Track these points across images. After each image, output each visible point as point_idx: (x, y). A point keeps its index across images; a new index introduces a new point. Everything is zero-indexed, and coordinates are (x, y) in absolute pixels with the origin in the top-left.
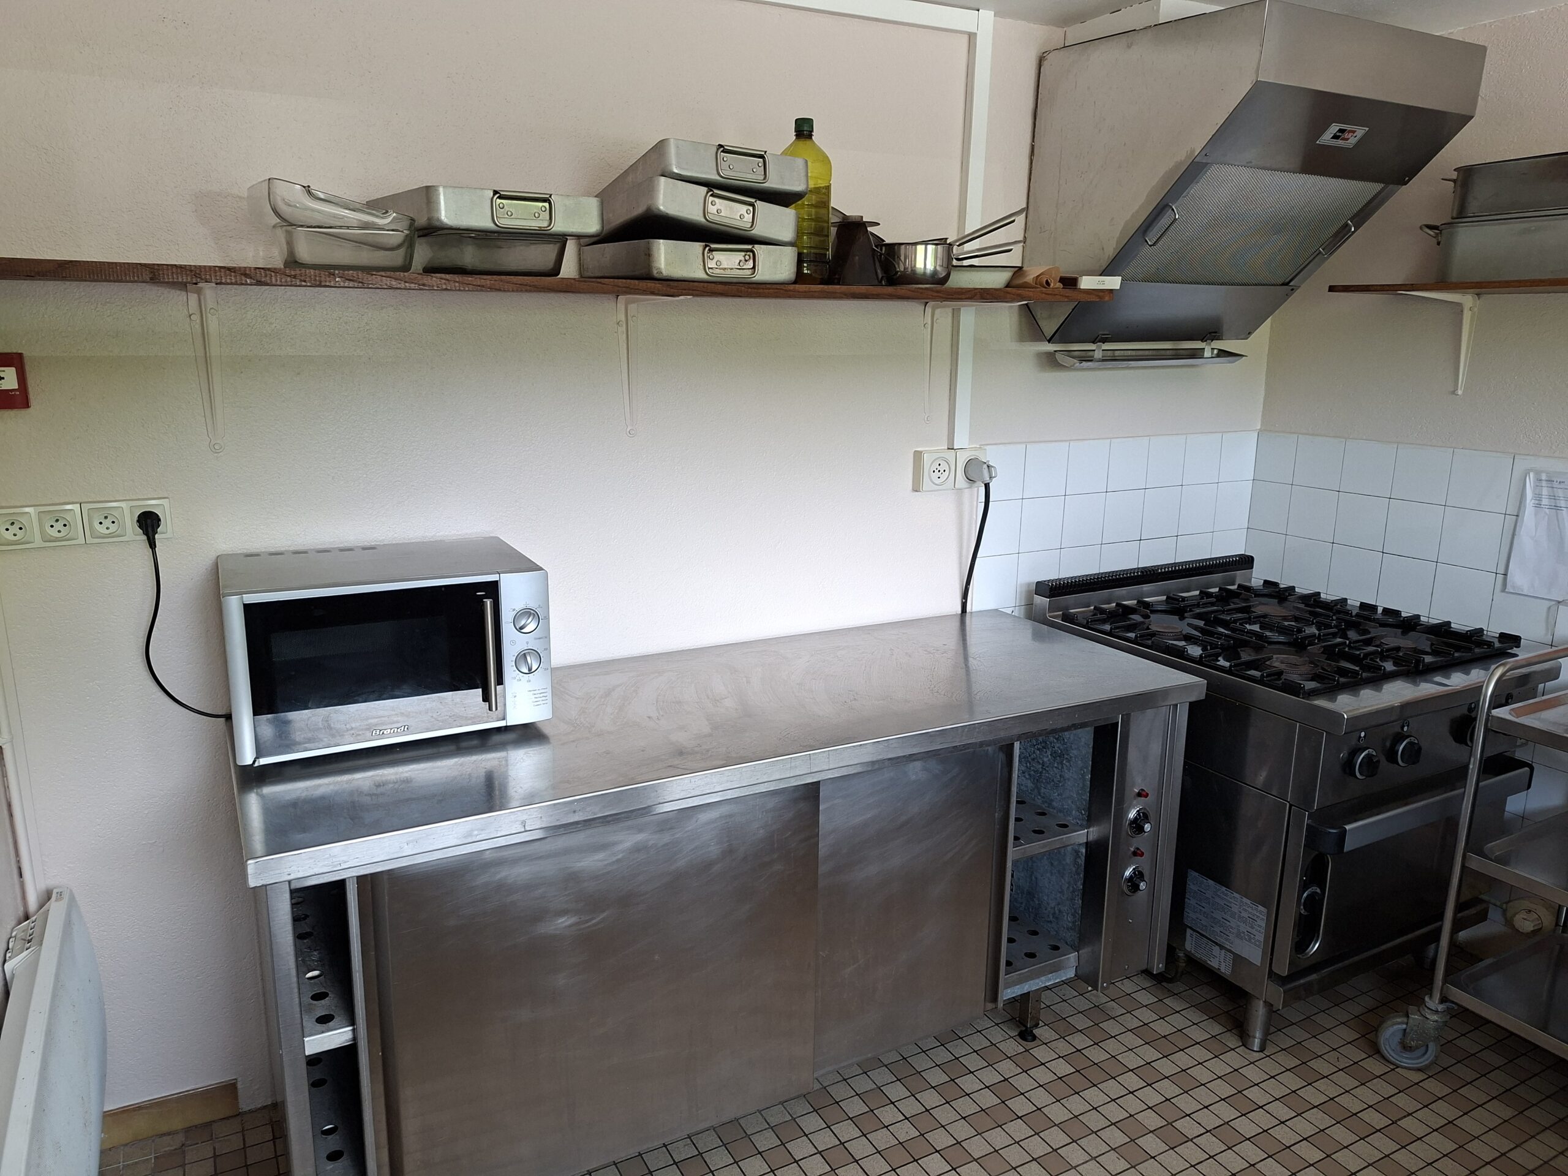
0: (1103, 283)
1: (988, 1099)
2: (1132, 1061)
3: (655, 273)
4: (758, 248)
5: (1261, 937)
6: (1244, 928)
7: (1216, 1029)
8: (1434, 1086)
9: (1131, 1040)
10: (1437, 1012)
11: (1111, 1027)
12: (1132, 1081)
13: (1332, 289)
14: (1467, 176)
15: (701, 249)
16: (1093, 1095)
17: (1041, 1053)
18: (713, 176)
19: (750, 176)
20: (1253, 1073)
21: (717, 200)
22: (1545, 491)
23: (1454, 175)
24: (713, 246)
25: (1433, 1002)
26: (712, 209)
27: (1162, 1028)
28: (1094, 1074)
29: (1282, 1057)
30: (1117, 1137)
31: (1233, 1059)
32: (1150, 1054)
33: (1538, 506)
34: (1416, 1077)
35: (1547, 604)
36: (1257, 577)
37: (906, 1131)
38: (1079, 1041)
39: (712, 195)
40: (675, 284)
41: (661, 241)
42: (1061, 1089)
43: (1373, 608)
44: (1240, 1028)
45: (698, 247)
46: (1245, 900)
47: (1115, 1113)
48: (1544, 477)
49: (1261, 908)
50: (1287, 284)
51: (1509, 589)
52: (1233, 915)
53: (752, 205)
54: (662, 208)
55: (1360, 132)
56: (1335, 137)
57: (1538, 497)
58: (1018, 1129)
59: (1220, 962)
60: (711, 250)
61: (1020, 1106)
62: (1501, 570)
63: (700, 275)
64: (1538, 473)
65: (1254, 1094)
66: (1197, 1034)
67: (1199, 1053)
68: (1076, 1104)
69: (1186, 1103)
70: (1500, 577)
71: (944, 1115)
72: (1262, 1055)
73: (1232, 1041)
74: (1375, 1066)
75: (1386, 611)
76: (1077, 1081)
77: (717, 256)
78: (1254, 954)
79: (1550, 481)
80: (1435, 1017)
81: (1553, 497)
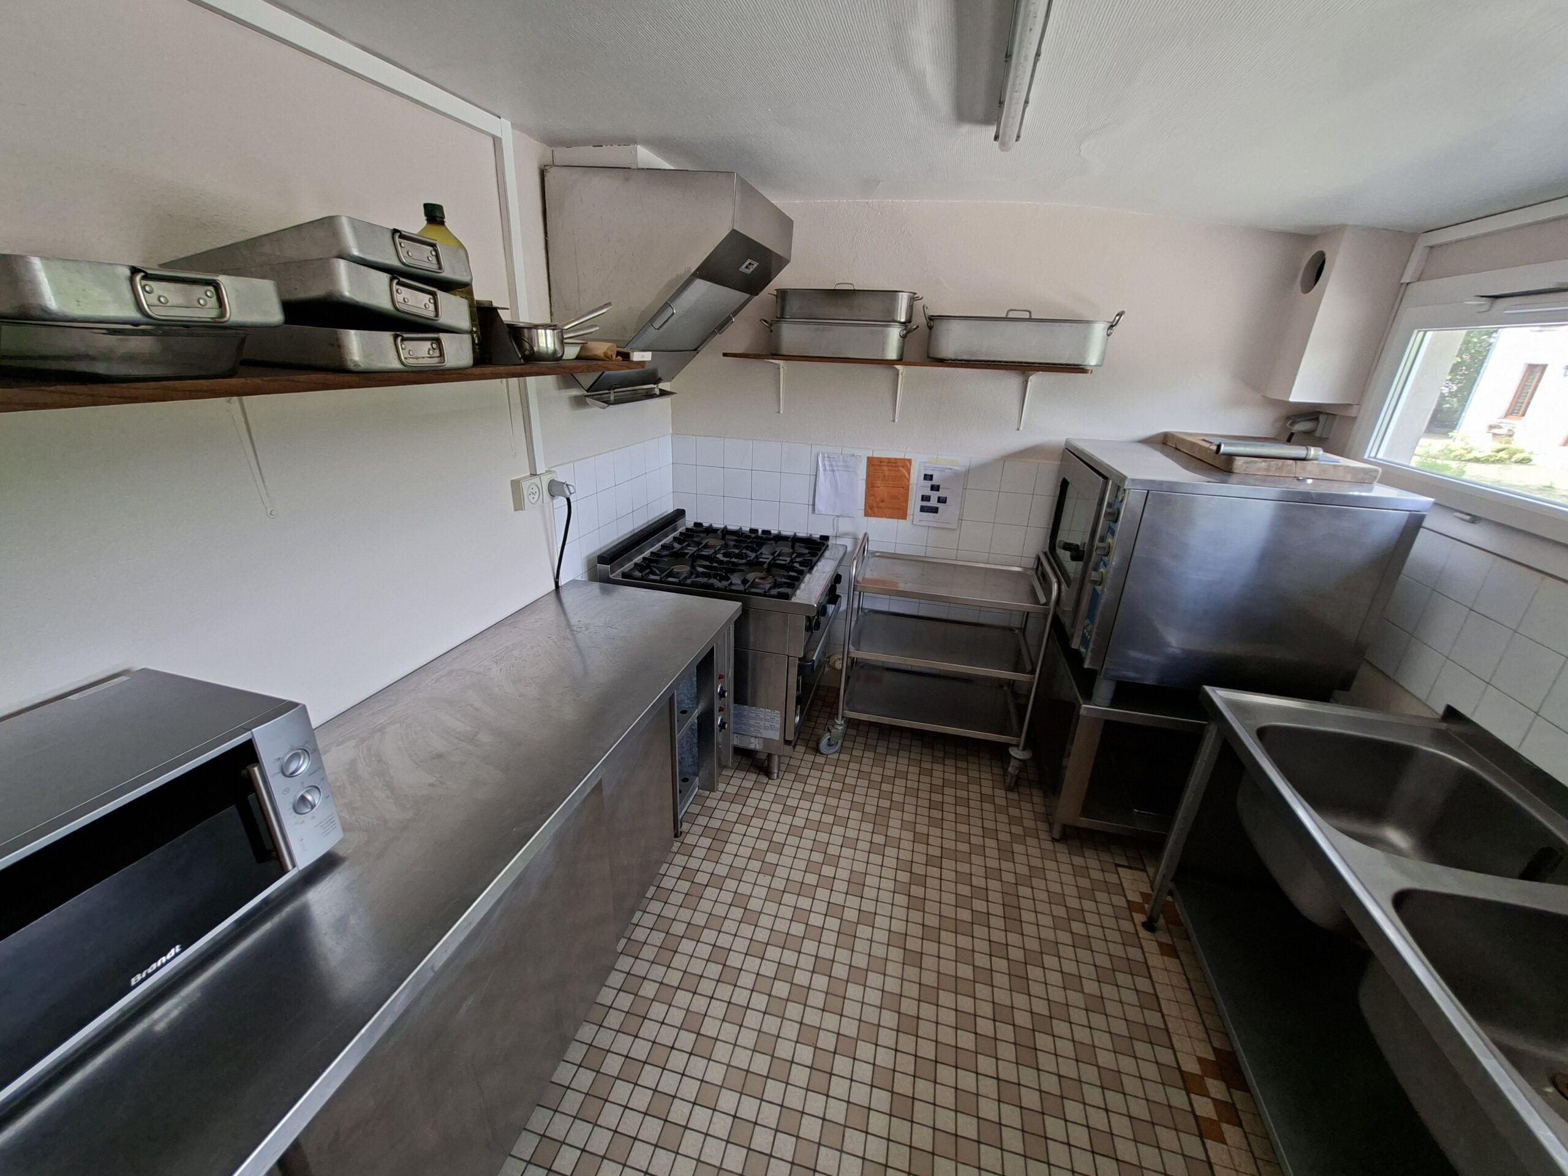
0: (643, 356)
1: (685, 886)
2: (732, 817)
3: (351, 366)
4: (443, 336)
5: (778, 726)
6: (767, 724)
7: (753, 776)
8: (845, 757)
9: (724, 805)
10: (841, 725)
11: (709, 803)
12: (740, 828)
13: (725, 355)
14: (783, 295)
15: (391, 339)
16: (730, 848)
17: (690, 840)
18: (394, 262)
19: (427, 265)
20: (783, 792)
21: (402, 288)
22: (827, 463)
23: (775, 293)
24: (406, 335)
25: (840, 721)
26: (399, 298)
27: (732, 790)
28: (722, 836)
29: (786, 776)
30: (755, 865)
31: (771, 788)
32: (737, 808)
33: (825, 470)
34: (836, 756)
35: (832, 518)
36: (689, 521)
37: (657, 938)
38: (702, 820)
39: (398, 284)
40: (373, 375)
41: (353, 332)
42: (714, 855)
43: (756, 531)
44: (767, 772)
45: (387, 337)
46: (767, 710)
47: (746, 852)
48: (826, 455)
49: (776, 712)
50: (695, 350)
51: (816, 512)
52: (761, 719)
53: (433, 294)
54: (347, 294)
55: (756, 265)
56: (747, 267)
57: (824, 466)
58: (711, 893)
59: (755, 744)
60: (403, 340)
61: (701, 878)
62: (811, 503)
63: (396, 365)
64: (823, 454)
65: (790, 802)
66: (748, 784)
67: (755, 794)
68: (726, 859)
69: (770, 826)
70: (811, 507)
71: (669, 912)
72: (779, 780)
73: (765, 779)
74: (820, 760)
75: (764, 532)
76: (718, 845)
77: (409, 345)
78: (775, 735)
79: (829, 457)
80: (841, 728)
81: (831, 466)
